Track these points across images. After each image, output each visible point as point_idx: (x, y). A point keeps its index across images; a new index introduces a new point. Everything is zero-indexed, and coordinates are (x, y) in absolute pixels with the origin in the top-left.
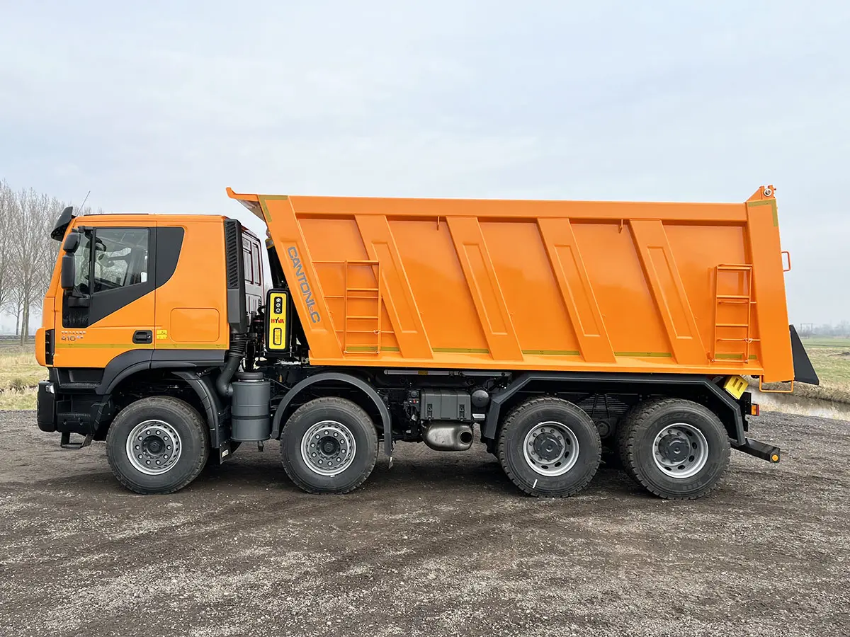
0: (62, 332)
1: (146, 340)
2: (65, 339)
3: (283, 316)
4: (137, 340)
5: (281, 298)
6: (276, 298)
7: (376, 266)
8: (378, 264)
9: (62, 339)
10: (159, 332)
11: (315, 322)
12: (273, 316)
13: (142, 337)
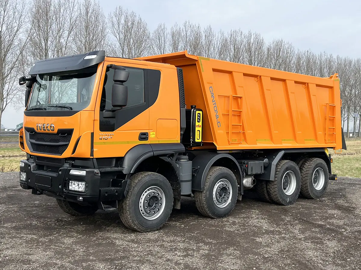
0: (99, 135)
1: (145, 138)
2: (101, 139)
3: (200, 124)
4: (141, 138)
5: (200, 114)
6: (198, 114)
7: (240, 99)
8: (241, 98)
9: (100, 139)
10: (151, 133)
11: (219, 127)
12: (197, 124)
13: (144, 136)
